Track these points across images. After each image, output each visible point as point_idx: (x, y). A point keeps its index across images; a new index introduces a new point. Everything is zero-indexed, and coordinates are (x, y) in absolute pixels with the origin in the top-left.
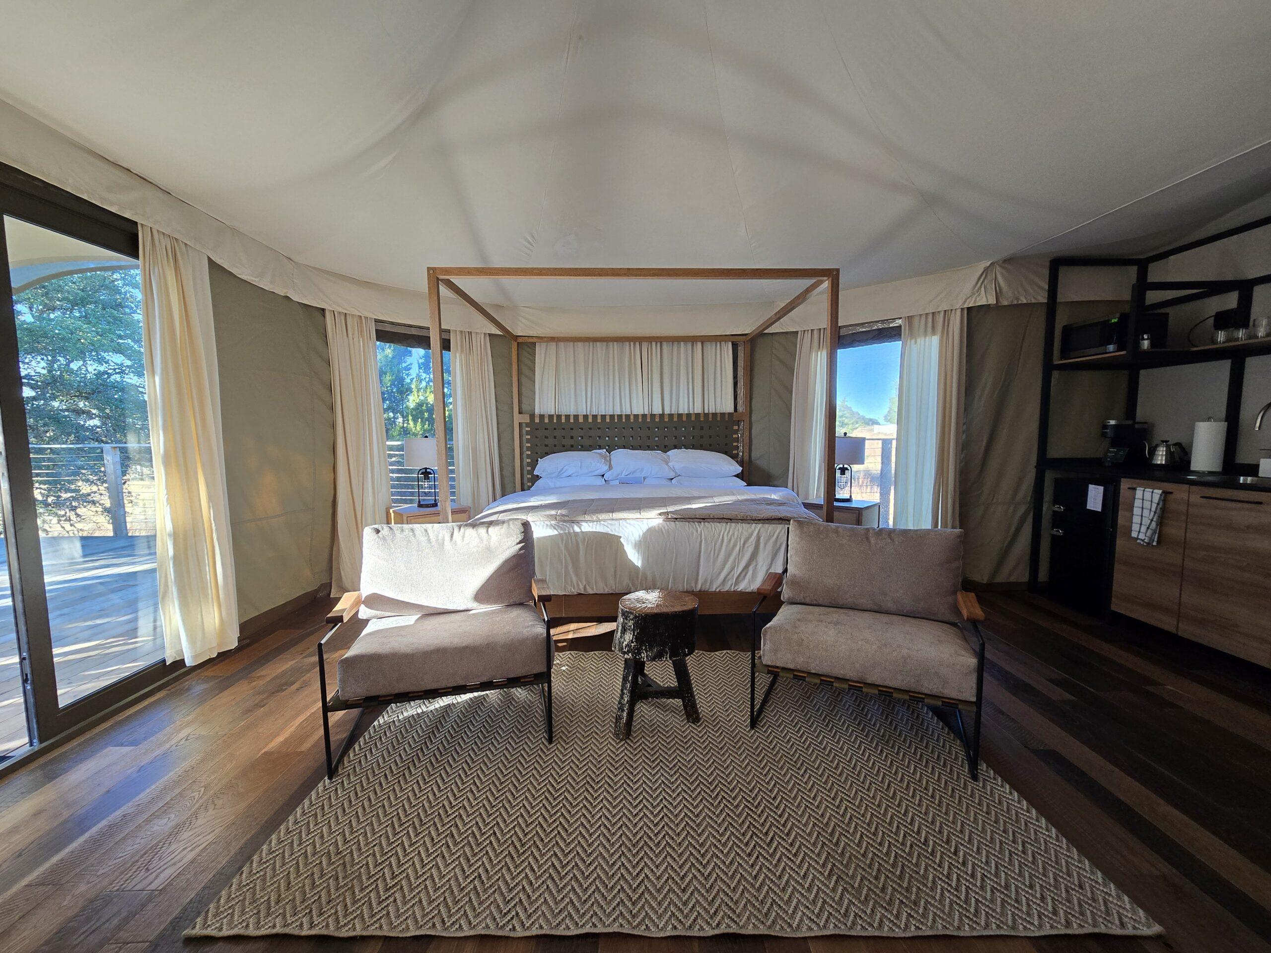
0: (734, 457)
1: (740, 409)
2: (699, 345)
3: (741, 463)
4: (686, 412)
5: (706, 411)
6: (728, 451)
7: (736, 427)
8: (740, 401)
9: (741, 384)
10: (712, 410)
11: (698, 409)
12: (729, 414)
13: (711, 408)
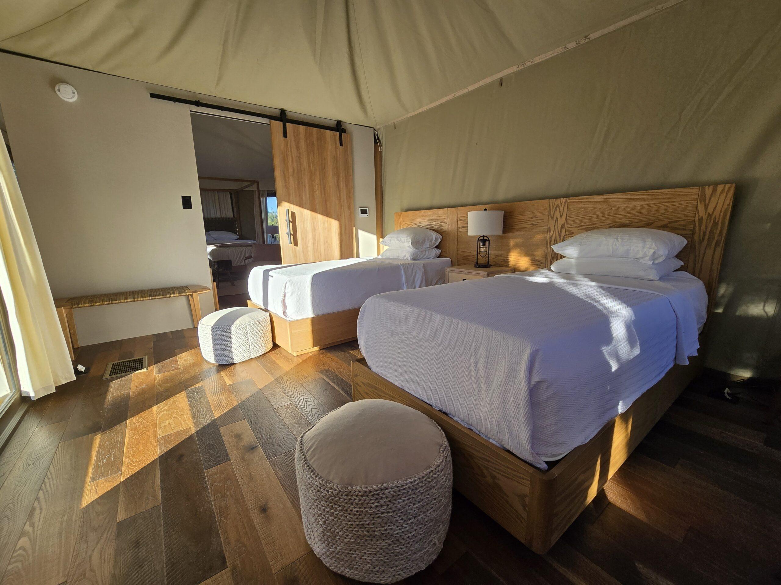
0: (236, 234)
1: (235, 216)
2: (216, 192)
3: (238, 235)
4: (214, 217)
5: (222, 217)
6: (233, 231)
7: (235, 223)
8: (235, 214)
9: (235, 207)
10: (225, 216)
11: (219, 216)
12: (232, 218)
13: (224, 216)
